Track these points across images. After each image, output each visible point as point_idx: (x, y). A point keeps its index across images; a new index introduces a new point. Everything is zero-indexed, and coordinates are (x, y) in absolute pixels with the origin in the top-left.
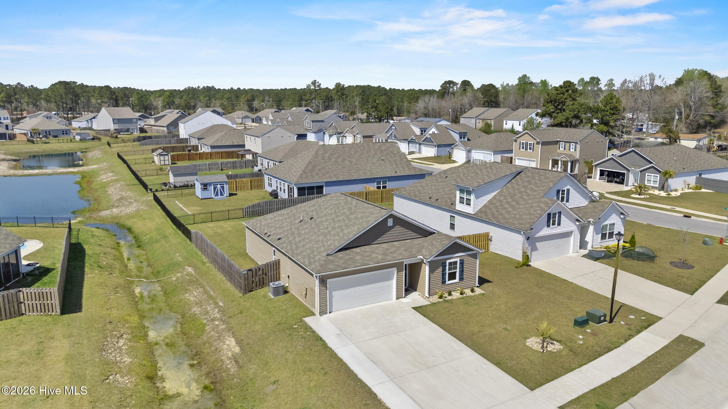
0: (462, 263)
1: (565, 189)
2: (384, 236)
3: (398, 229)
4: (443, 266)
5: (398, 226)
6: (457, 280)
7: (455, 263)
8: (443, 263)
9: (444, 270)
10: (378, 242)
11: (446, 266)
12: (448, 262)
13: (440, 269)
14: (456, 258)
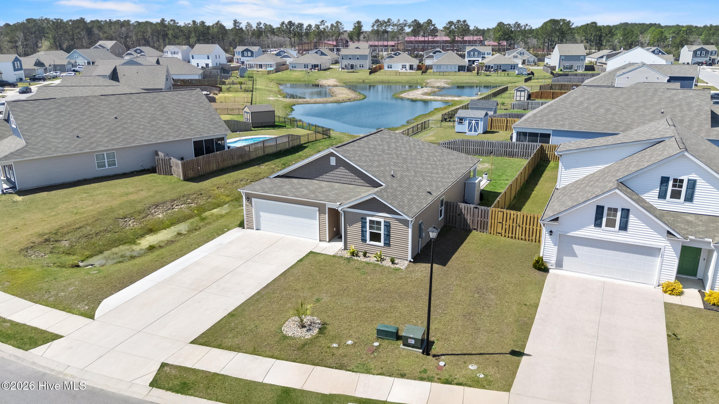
0: (388, 226)
1: (685, 178)
2: (328, 174)
3: (342, 170)
4: (362, 222)
5: (342, 168)
6: (381, 244)
7: (379, 223)
8: (362, 218)
9: (364, 226)
10: (321, 179)
11: (366, 222)
12: (368, 219)
13: (359, 224)
14: (381, 217)
